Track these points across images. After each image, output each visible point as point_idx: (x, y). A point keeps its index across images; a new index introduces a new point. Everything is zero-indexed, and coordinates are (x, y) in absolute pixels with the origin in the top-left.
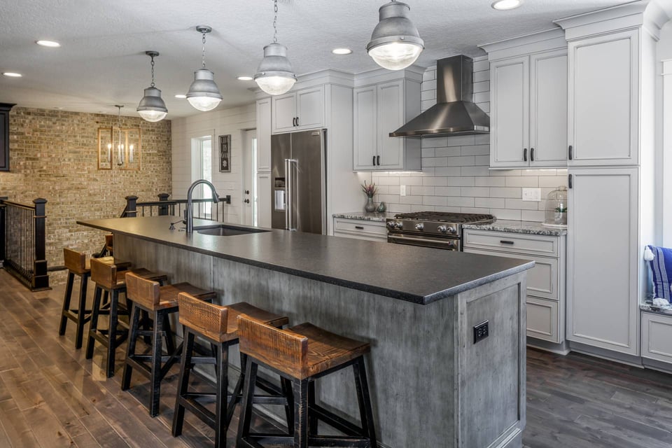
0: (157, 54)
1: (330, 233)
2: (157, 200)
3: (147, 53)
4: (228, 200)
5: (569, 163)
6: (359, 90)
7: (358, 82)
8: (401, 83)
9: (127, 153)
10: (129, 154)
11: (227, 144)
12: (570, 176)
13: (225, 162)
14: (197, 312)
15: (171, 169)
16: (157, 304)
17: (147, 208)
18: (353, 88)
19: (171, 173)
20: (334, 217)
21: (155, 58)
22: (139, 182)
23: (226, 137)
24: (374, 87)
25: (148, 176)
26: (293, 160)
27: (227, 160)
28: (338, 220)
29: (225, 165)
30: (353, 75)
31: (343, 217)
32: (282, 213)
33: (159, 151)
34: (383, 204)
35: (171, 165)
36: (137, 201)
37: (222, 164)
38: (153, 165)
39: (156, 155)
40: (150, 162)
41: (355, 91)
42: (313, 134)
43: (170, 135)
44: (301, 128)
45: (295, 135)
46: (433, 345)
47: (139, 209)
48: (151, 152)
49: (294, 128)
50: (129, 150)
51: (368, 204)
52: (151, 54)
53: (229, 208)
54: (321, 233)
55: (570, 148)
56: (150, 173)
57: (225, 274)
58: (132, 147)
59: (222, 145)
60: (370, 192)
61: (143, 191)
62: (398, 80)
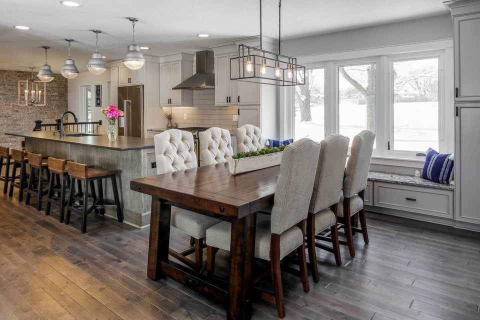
0: (49, 48)
1: (146, 137)
2: (55, 123)
3: (43, 47)
4: (100, 123)
5: (238, 104)
6: (162, 65)
7: (162, 60)
8: (180, 62)
9: (37, 95)
10: (38, 95)
11: (99, 90)
12: (239, 109)
13: (98, 101)
14: (55, 163)
15: (67, 105)
16: (41, 164)
17: (48, 128)
18: (160, 63)
19: (67, 107)
20: (148, 130)
21: (48, 50)
22: (46, 113)
23: (99, 86)
24: (168, 63)
25: (52, 109)
26: (129, 101)
27: (99, 99)
28: (150, 132)
29: (98, 103)
30: (158, 57)
31: (151, 130)
32: (123, 128)
33: (59, 94)
34: (176, 123)
35: (67, 102)
36: (42, 123)
37: (97, 101)
38: (55, 102)
39: (58, 96)
40: (53, 100)
41: (161, 65)
42: (137, 87)
43: (67, 84)
44: (133, 84)
45: (129, 87)
46: (136, 168)
47: (43, 128)
48: (54, 94)
49: (129, 84)
50: (38, 93)
51: (168, 124)
52: (46, 48)
53: (101, 127)
54: (140, 137)
55: (239, 97)
56: (53, 107)
57: (74, 153)
58: (40, 92)
59: (97, 90)
60: (170, 118)
61: (49, 118)
62: (179, 61)
